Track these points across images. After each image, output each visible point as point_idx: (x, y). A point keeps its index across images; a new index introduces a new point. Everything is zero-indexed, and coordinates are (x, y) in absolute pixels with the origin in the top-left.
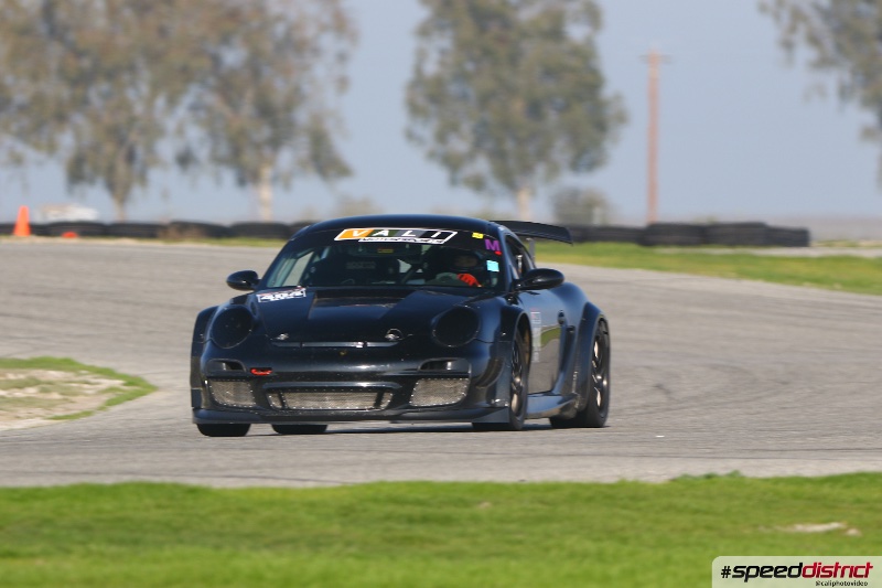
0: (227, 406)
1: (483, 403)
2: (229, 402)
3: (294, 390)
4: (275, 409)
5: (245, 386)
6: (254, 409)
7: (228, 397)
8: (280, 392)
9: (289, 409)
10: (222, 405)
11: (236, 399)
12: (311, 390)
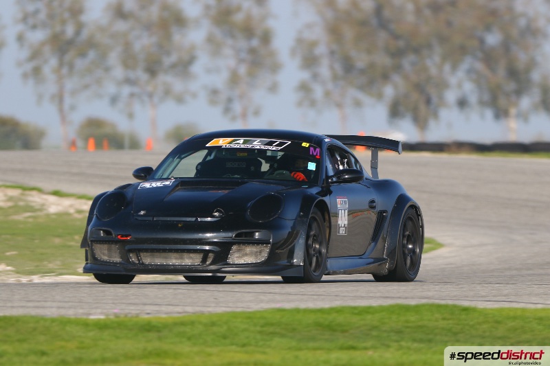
0: (103, 261)
1: (284, 262)
2: (105, 258)
3: (146, 250)
4: (133, 263)
5: (115, 247)
6: (120, 263)
7: (104, 254)
8: (138, 251)
9: (143, 264)
10: (100, 261)
11: (109, 256)
12: (158, 251)
